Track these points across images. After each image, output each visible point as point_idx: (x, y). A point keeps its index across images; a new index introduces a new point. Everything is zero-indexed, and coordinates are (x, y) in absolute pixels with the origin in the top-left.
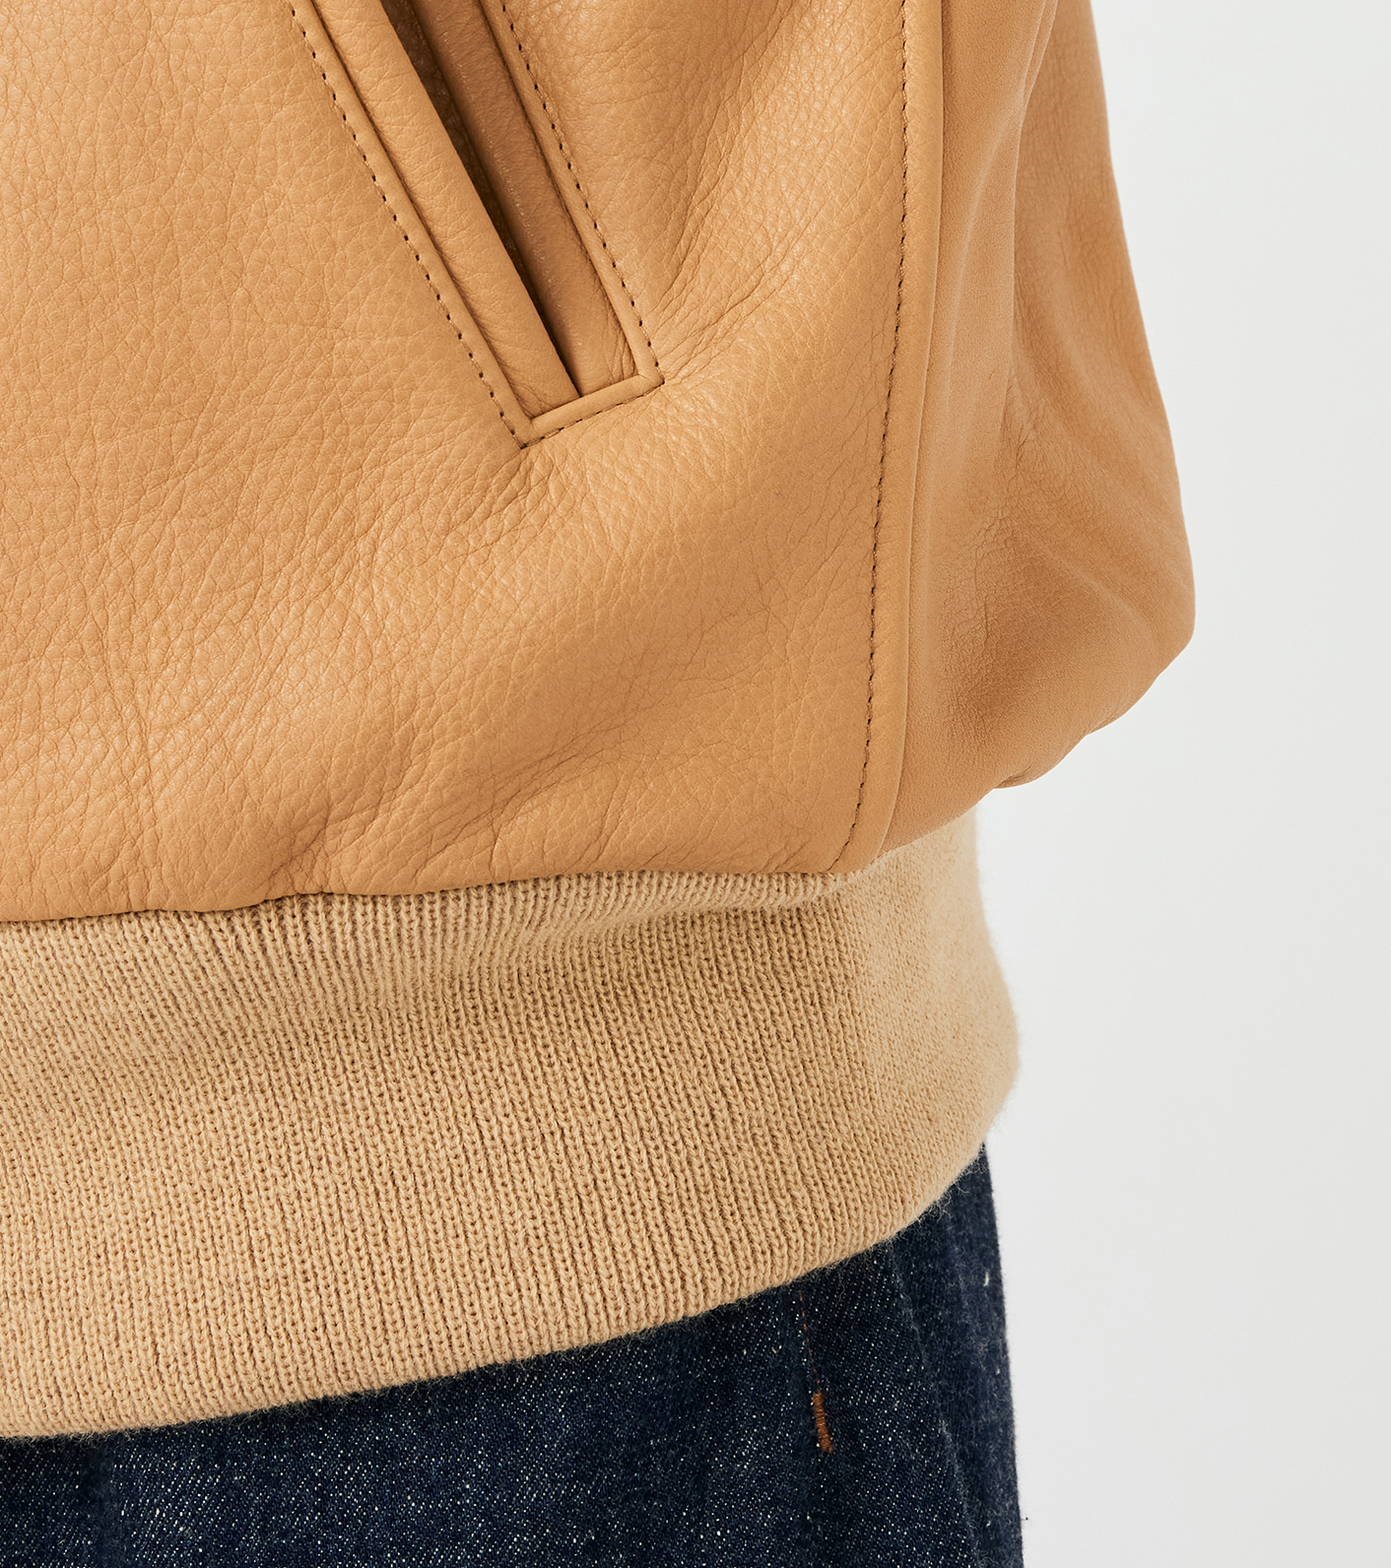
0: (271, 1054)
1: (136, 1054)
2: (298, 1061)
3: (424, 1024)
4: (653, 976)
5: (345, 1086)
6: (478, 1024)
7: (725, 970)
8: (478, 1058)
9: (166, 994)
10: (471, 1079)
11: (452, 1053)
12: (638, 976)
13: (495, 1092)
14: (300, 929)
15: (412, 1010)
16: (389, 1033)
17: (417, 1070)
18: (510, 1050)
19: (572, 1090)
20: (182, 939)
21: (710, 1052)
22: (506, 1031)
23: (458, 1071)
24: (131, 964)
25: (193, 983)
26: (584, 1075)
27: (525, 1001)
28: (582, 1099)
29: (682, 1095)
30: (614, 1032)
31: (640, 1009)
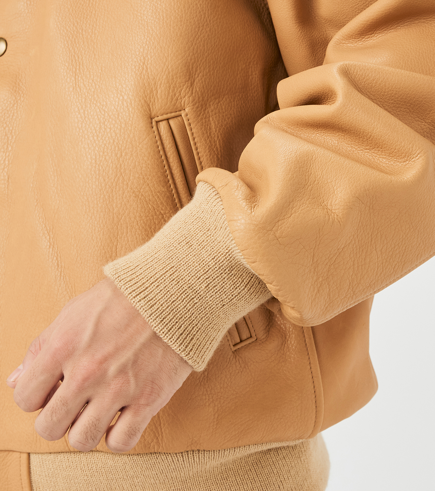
0: (182, 482)
1: (152, 482)
2: (188, 483)
3: (215, 473)
4: (264, 457)
5: (198, 488)
6: (226, 472)
7: (279, 453)
8: (227, 480)
9: (161, 470)
10: (226, 485)
11: (221, 479)
12: (260, 458)
13: (231, 488)
14: (192, 457)
15: (212, 470)
16: (207, 476)
17: (214, 484)
18: (234, 478)
19: (249, 486)
20: (165, 458)
21: (278, 473)
22: (233, 473)
23: (223, 483)
24: (153, 464)
25: (167, 468)
26: (251, 482)
27: (236, 466)
28: (251, 487)
29: (272, 484)
30: (257, 471)
31: (262, 465)
